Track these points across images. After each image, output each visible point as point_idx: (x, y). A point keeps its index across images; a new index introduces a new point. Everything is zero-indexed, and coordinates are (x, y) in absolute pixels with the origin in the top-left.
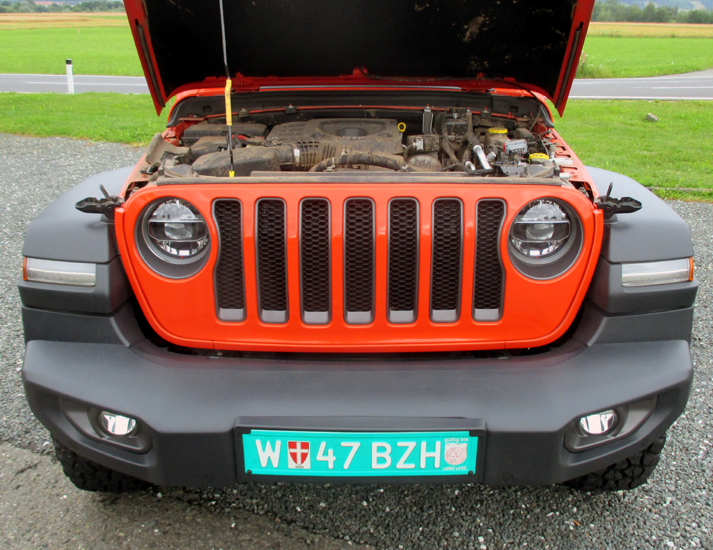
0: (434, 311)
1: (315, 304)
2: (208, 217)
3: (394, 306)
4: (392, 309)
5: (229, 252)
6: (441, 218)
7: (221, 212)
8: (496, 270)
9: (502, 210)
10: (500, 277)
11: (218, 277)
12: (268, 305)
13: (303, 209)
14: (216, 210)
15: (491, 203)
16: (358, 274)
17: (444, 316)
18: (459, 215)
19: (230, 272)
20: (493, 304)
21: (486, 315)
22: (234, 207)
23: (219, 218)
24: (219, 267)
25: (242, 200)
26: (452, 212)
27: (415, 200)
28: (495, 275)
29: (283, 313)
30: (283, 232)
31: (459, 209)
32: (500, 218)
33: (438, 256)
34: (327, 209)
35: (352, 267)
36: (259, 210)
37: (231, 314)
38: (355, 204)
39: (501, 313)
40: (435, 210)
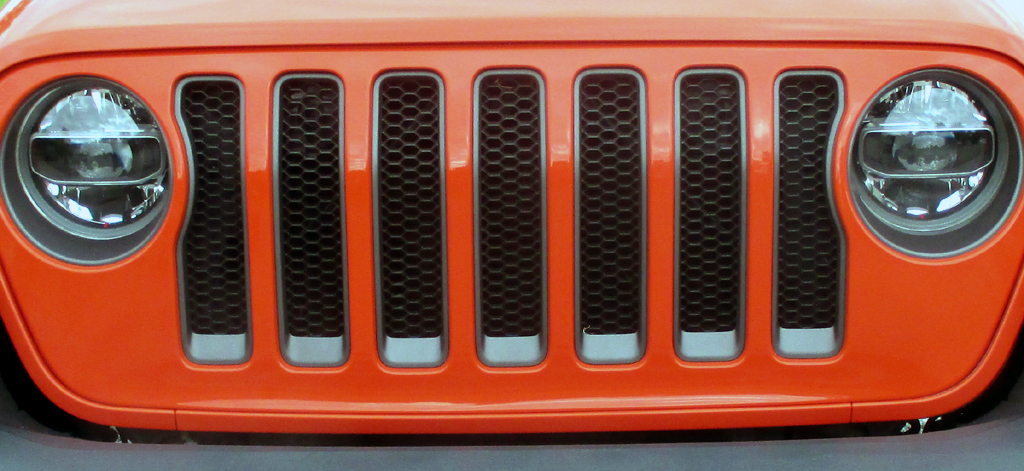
0: (686, 335)
1: (412, 320)
2: (167, 120)
3: (595, 322)
4: (589, 332)
5: (213, 201)
6: (696, 116)
7: (196, 110)
8: (823, 235)
9: (835, 98)
10: (836, 253)
11: (188, 259)
12: (302, 324)
13: (382, 100)
14: (185, 104)
15: (808, 82)
16: (509, 259)
17: (708, 346)
18: (737, 109)
19: (216, 247)
20: (821, 315)
21: (805, 342)
22: (226, 97)
23: (191, 122)
24: (189, 236)
25: (244, 78)
26: (721, 103)
27: (638, 76)
28: (823, 247)
29: (336, 343)
30: (336, 152)
31: (736, 97)
32: (829, 116)
33: (691, 203)
34: (437, 99)
35: (494, 241)
36: (284, 102)
37: (217, 348)
38: (499, 86)
39: (840, 338)
40: (683, 97)
